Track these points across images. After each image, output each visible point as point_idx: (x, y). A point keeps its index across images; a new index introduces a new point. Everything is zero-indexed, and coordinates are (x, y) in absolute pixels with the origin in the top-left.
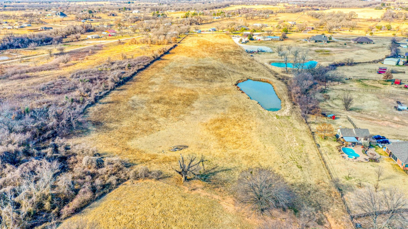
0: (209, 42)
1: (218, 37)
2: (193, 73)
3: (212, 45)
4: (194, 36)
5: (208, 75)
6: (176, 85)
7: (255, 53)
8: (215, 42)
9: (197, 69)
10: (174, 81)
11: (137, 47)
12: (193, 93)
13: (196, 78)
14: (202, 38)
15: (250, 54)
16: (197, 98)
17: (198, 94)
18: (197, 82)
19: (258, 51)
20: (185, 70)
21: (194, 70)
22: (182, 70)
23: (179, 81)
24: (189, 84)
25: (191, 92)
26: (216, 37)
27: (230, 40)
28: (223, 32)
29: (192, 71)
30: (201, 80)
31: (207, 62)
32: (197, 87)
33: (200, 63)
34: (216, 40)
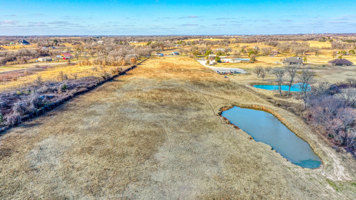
0: (173, 64)
1: (182, 60)
2: (155, 97)
3: (176, 67)
4: (155, 59)
5: (176, 100)
6: (129, 116)
7: (228, 74)
8: (180, 64)
9: (161, 92)
10: (127, 109)
11: (88, 68)
12: (156, 129)
13: (159, 105)
14: (164, 60)
15: (224, 76)
16: (163, 141)
17: (164, 133)
18: (162, 110)
19: (232, 73)
20: (144, 94)
21: (157, 94)
22: (139, 94)
23: (135, 110)
24: (150, 115)
25: (153, 129)
26: (180, 59)
27: (196, 62)
28: (187, 55)
29: (154, 95)
30: (167, 107)
31: (173, 84)
32: (161, 119)
33: (164, 85)
34: (180, 62)
